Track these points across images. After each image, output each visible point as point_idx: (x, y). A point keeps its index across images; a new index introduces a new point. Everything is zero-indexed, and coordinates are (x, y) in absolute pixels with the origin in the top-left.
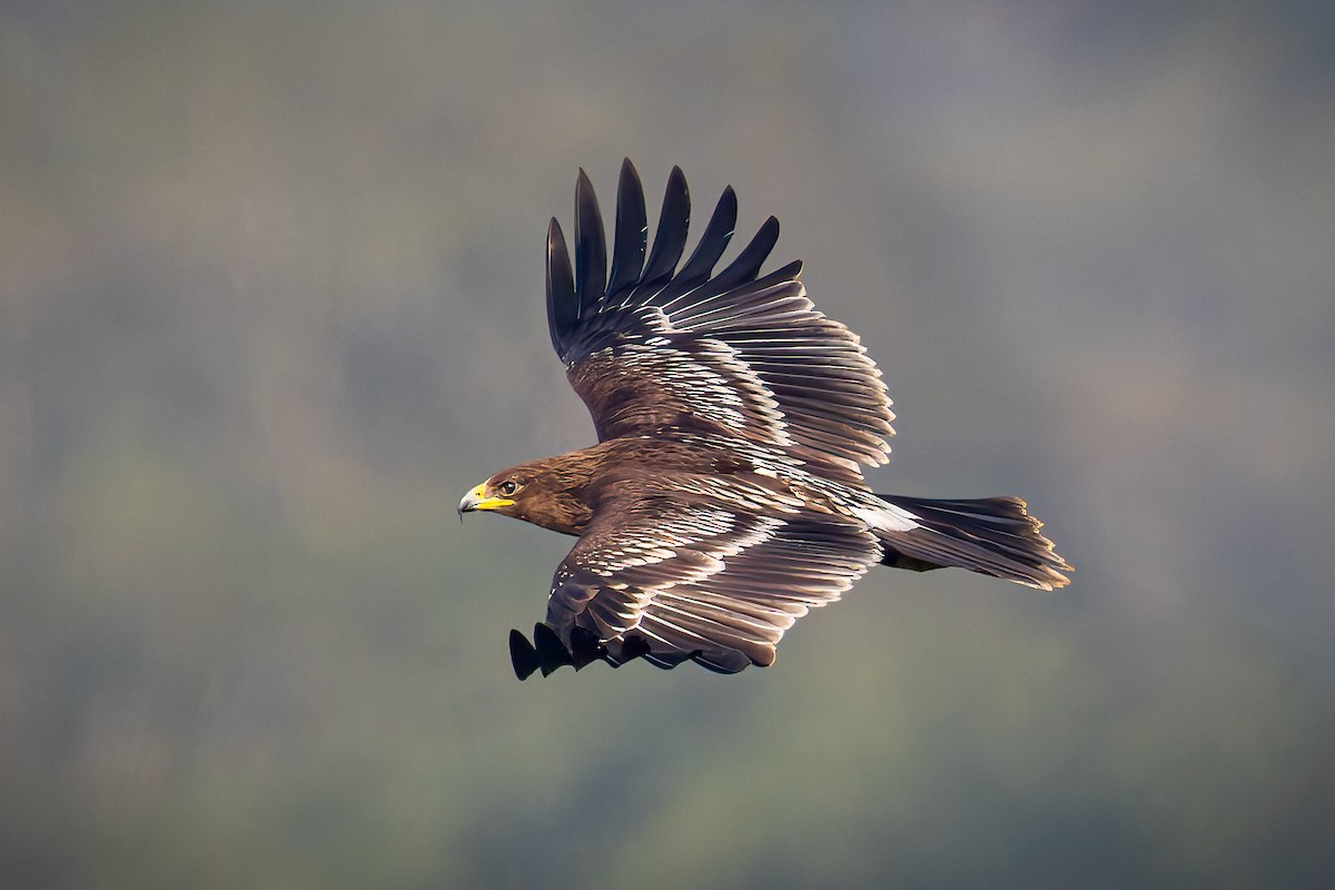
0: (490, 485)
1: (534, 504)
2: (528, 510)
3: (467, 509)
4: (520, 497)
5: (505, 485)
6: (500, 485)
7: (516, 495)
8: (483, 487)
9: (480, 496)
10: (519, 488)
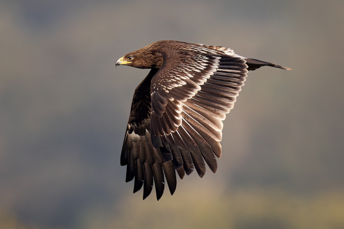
0: (124, 58)
1: (137, 63)
2: (135, 65)
3: (118, 64)
4: (133, 61)
5: (129, 57)
6: (127, 57)
7: (132, 60)
8: (122, 58)
9: (122, 61)
10: (133, 58)
